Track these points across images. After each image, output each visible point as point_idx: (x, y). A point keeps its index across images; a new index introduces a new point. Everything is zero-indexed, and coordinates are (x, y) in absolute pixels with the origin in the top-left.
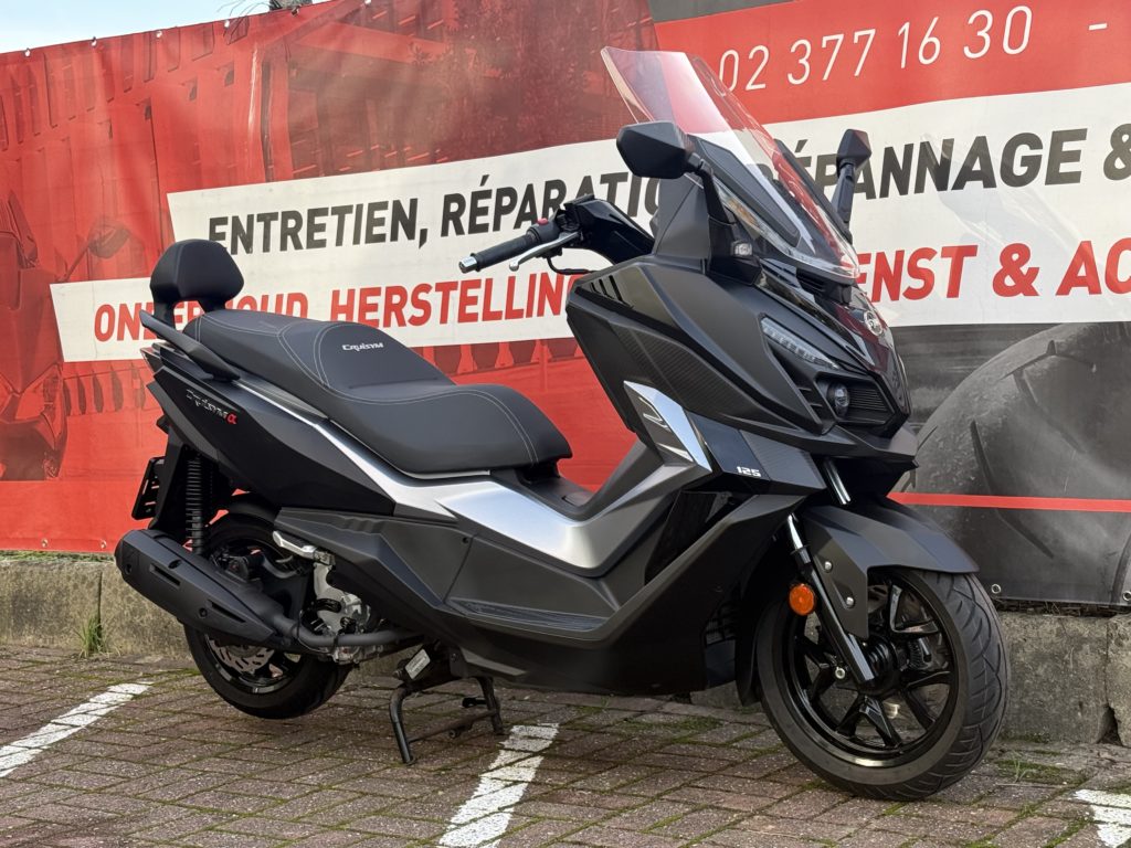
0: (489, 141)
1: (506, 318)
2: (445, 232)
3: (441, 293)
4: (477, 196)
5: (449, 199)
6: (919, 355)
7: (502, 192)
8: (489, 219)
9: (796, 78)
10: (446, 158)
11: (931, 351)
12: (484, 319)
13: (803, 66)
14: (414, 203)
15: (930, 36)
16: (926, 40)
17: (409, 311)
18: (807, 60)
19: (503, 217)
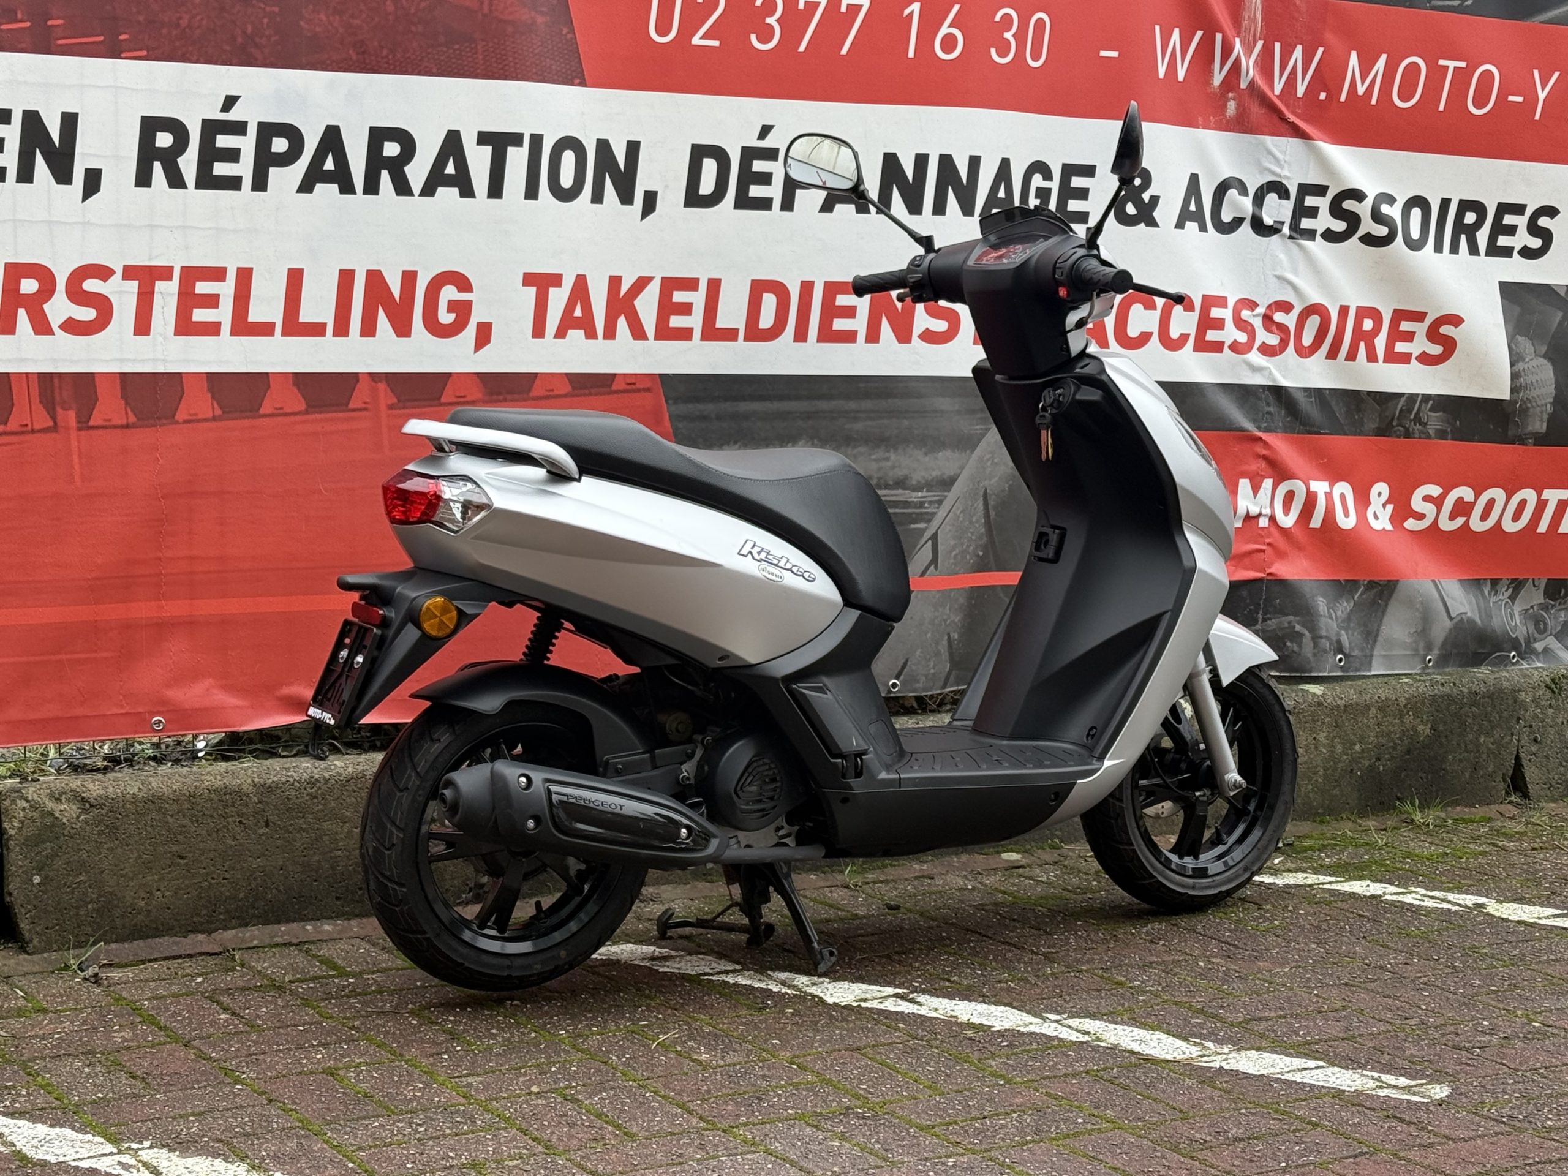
0: (240, 40)
1: (284, 334)
2: (143, 179)
3: (135, 284)
4: (211, 128)
5: (150, 126)
6: (942, 411)
7: (267, 131)
8: (244, 168)
9: (760, 40)
10: (144, 53)
11: (957, 407)
12: (234, 333)
13: (771, 26)
14: (70, 121)
15: (949, 27)
16: (944, 30)
17: (59, 308)
18: (777, 21)
19: (273, 171)
